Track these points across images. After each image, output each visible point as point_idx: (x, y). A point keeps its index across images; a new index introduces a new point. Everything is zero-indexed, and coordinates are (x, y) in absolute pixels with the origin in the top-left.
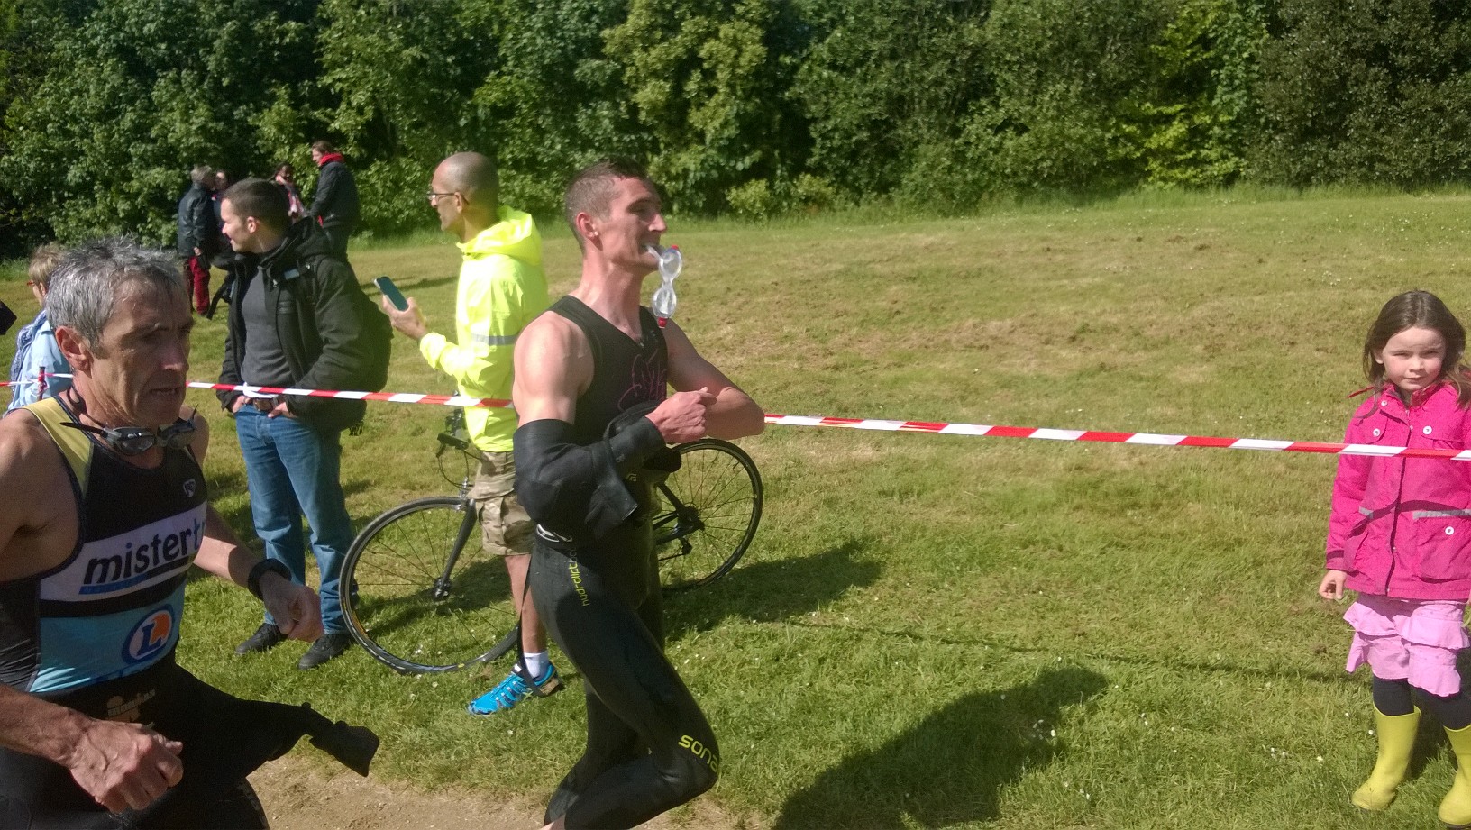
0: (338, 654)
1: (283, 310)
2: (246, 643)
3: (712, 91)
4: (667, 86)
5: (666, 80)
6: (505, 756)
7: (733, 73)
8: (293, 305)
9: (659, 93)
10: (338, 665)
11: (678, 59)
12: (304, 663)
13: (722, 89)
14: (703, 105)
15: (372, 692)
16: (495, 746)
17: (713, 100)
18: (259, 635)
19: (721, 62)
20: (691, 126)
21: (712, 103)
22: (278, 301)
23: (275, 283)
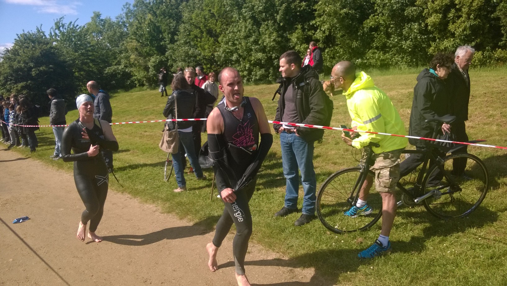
0: (308, 222)
1: (298, 97)
2: (278, 213)
3: (459, 17)
4: (441, 16)
5: (440, 13)
6: (369, 277)
7: (469, 9)
8: (302, 95)
9: (437, 19)
10: (308, 227)
11: (446, 5)
12: (296, 223)
13: (464, 15)
14: (455, 22)
15: (319, 239)
16: (365, 272)
17: (459, 20)
18: (282, 211)
19: (465, 5)
20: (449, 31)
21: (459, 21)
22: (297, 94)
23: (296, 87)
